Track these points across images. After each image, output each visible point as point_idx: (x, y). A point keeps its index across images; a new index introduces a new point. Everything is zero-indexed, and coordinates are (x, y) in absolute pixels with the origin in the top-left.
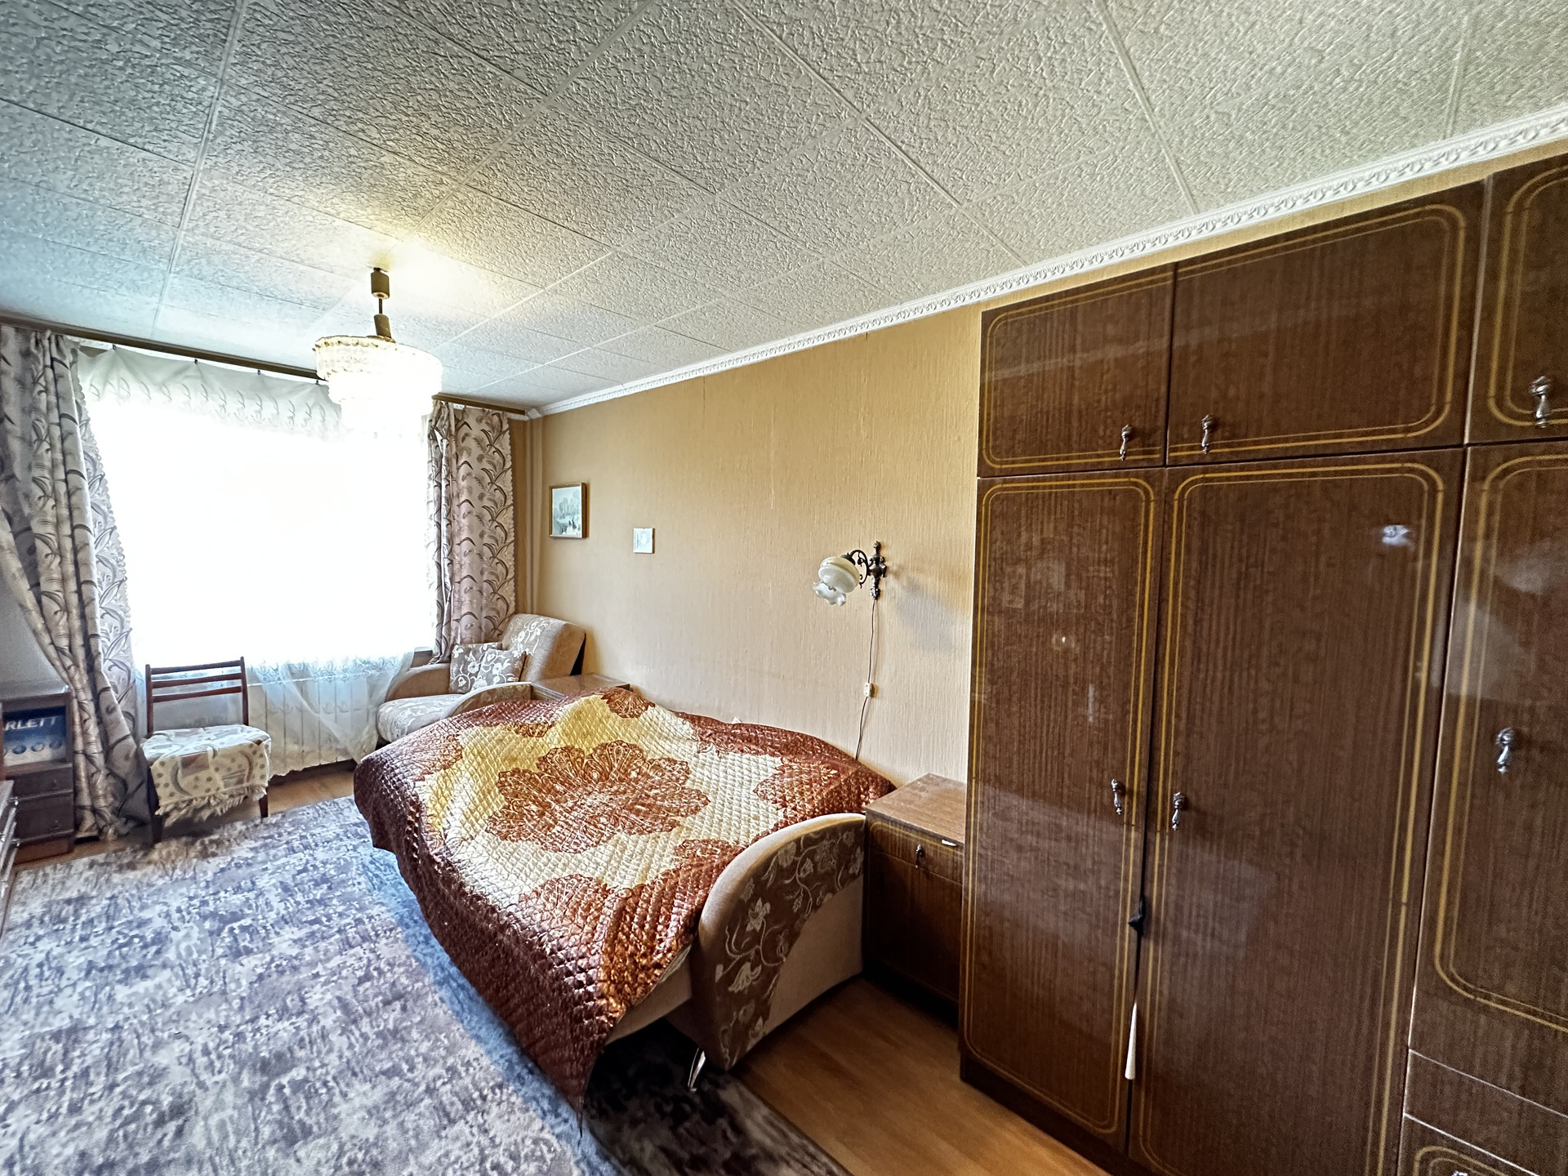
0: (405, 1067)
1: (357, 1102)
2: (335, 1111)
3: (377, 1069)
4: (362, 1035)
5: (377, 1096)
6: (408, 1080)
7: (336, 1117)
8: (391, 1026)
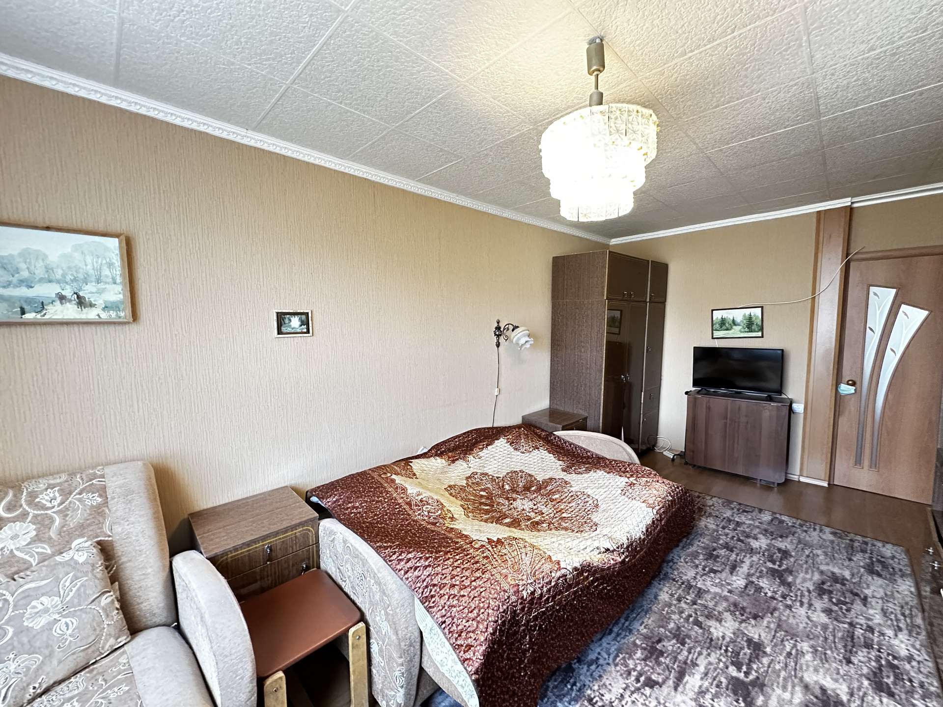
0: (691, 619)
1: (722, 629)
2: (732, 636)
3: (701, 631)
4: (690, 653)
5: (712, 623)
6: (696, 614)
7: (734, 634)
8: (674, 641)
